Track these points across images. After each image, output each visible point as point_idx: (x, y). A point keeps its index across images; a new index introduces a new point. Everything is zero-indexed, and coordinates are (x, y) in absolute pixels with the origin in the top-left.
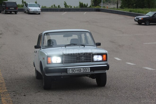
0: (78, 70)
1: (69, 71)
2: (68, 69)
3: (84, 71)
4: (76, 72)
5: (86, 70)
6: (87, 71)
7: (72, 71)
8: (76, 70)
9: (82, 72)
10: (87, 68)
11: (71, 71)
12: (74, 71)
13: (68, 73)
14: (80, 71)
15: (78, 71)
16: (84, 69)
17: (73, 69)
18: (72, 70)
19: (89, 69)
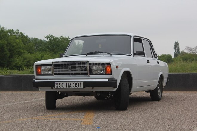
0: (67, 84)
1: (57, 85)
2: (55, 83)
3: (75, 86)
4: (65, 87)
5: (78, 85)
6: (79, 87)
7: (60, 86)
8: (65, 84)
9: (73, 87)
10: (79, 83)
11: (58, 85)
12: (63, 86)
13: (55, 88)
14: (70, 86)
15: (67, 86)
16: (75, 84)
17: (62, 83)
18: (60, 84)
19: (82, 83)
